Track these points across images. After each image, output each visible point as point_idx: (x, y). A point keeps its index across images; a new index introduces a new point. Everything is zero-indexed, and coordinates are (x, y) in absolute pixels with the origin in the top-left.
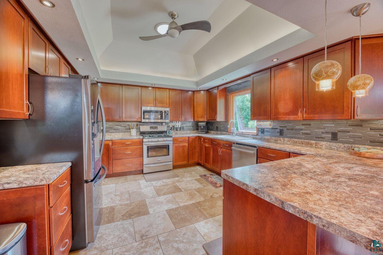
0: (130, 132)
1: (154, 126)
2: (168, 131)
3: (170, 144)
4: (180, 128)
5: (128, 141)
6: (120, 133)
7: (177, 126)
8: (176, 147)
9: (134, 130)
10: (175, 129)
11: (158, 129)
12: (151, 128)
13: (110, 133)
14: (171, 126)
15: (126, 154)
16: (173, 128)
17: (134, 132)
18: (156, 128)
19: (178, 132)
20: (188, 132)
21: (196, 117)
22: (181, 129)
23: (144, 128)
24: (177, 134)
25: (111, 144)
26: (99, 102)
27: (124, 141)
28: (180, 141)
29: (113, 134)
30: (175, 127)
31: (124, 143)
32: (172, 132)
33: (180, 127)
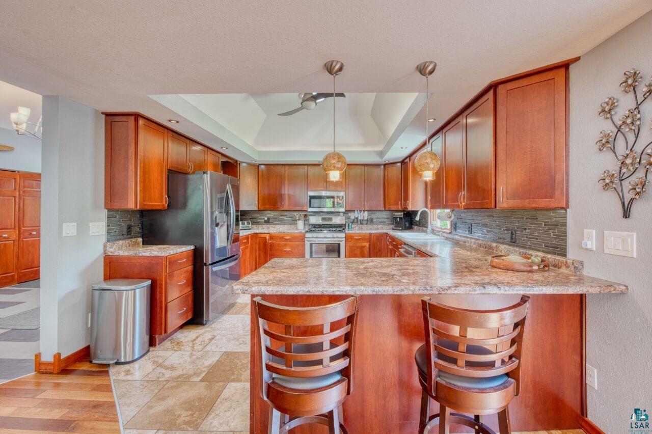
0: (296, 224)
1: (328, 216)
2: (347, 224)
3: (341, 243)
4: (367, 220)
5: (287, 235)
6: (286, 226)
7: (362, 218)
8: (351, 247)
9: (300, 221)
10: (359, 222)
11: (333, 221)
12: (323, 219)
13: (274, 224)
14: (353, 218)
15: (285, 251)
16: (356, 220)
17: (300, 224)
18: (330, 219)
19: (364, 227)
20: (379, 227)
21: (387, 204)
22: (369, 222)
23: (313, 220)
24: (362, 229)
25: (268, 237)
26: (227, 192)
27: (282, 235)
28: (357, 239)
29: (277, 226)
30: (360, 218)
31: (282, 238)
32: (353, 226)
33: (366, 218)
